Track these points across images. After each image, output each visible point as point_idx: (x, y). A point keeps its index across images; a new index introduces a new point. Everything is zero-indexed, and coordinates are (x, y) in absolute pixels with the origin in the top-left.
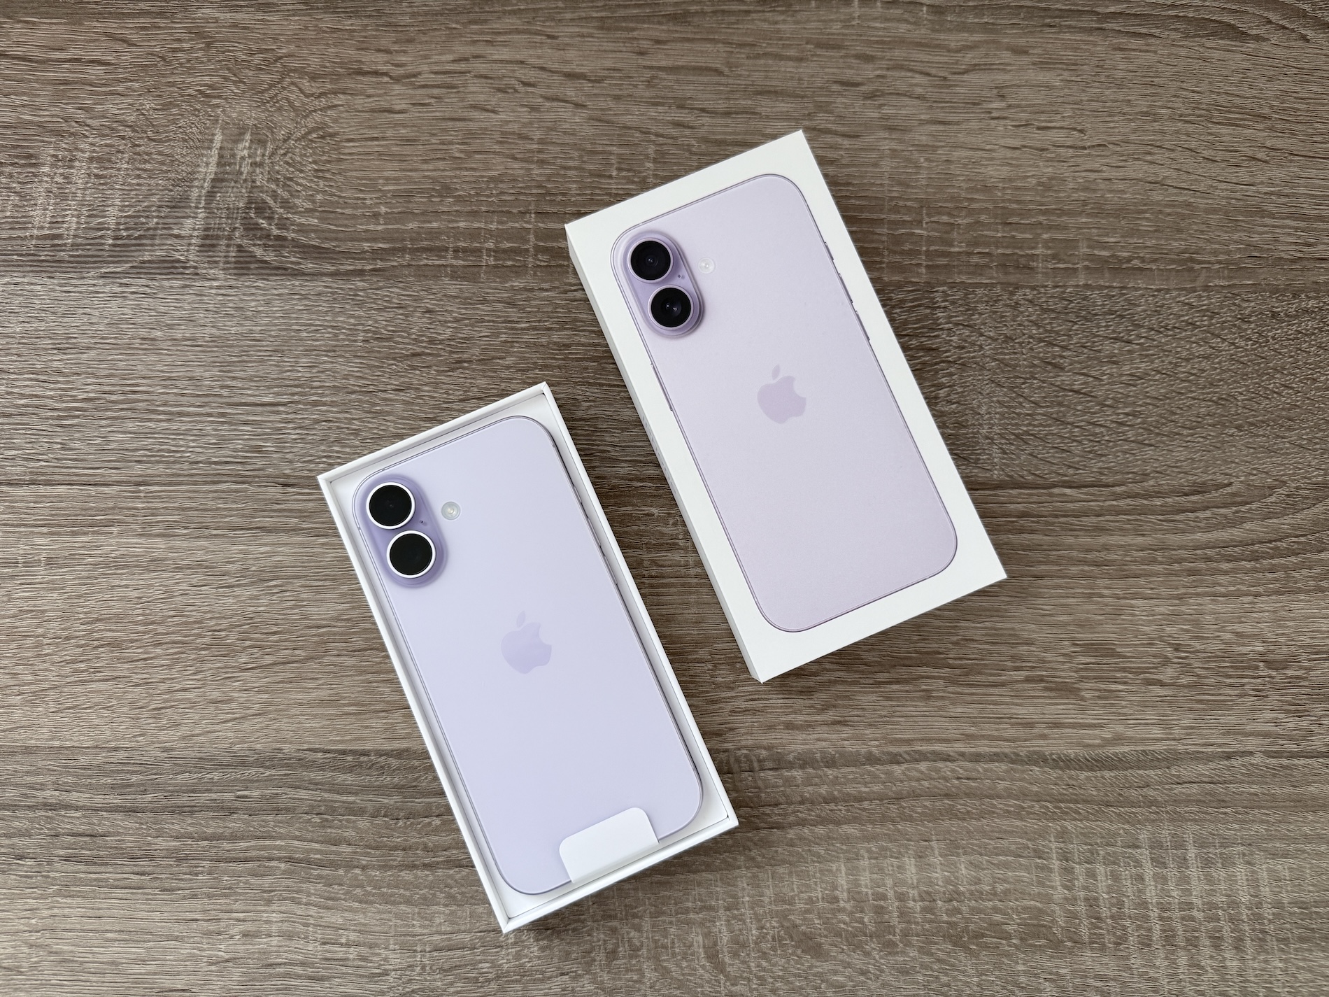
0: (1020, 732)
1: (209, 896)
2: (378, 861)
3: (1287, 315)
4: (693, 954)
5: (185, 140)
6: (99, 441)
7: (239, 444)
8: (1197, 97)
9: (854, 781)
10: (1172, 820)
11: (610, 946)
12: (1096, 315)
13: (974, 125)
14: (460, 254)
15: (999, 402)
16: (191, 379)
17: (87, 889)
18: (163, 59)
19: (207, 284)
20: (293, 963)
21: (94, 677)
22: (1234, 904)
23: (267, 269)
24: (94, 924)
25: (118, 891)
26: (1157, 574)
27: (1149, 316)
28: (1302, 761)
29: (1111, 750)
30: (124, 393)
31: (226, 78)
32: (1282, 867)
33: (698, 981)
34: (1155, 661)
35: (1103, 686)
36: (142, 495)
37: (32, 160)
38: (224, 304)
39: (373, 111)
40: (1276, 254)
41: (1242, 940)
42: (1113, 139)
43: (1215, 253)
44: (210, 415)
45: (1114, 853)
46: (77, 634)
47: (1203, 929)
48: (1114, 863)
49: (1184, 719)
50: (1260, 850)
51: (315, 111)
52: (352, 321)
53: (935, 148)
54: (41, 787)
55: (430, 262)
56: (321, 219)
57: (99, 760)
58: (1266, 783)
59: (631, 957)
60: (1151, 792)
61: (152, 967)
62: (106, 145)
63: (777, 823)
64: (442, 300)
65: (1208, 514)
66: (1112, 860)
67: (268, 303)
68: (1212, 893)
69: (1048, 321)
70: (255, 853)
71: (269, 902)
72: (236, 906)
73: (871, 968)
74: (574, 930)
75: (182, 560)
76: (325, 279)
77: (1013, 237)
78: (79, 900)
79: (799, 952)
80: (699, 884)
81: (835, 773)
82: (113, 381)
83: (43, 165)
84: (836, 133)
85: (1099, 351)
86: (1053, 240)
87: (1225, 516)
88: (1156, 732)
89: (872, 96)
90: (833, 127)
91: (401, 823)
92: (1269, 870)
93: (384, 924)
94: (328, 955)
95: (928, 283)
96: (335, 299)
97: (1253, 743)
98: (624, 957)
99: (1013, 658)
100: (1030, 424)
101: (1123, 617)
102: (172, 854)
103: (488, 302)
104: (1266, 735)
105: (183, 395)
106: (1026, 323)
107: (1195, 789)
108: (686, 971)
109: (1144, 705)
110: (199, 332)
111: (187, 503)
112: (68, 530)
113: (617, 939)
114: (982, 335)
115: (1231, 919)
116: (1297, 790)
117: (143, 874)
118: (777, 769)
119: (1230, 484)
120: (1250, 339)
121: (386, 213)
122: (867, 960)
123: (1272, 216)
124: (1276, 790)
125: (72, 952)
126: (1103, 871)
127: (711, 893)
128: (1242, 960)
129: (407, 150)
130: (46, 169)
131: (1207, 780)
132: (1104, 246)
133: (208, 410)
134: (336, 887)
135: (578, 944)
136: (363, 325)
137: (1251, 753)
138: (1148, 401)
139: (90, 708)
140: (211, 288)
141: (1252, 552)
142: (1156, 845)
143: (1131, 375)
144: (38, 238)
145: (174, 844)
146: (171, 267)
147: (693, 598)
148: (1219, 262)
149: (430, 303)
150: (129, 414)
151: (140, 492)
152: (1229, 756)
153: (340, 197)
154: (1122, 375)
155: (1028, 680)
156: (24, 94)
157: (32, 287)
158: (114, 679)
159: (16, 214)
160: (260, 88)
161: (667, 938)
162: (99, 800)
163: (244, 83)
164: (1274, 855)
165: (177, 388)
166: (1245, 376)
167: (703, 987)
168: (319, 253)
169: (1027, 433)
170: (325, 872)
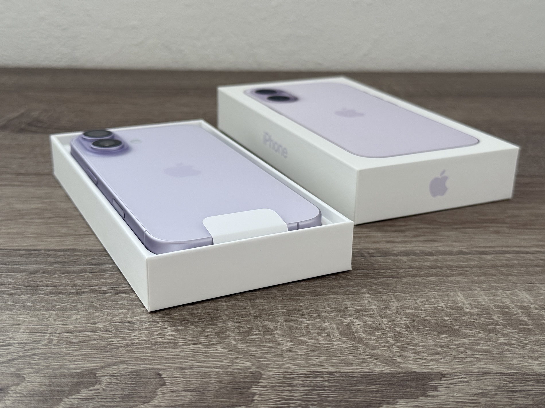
63: (392, 276)
73: (513, 342)
74: (208, 321)
79: (435, 333)
80: (327, 300)
98: (258, 334)
118: (385, 256)
122: (507, 338)
127: (341, 304)
135: (212, 328)
167: (341, 350)
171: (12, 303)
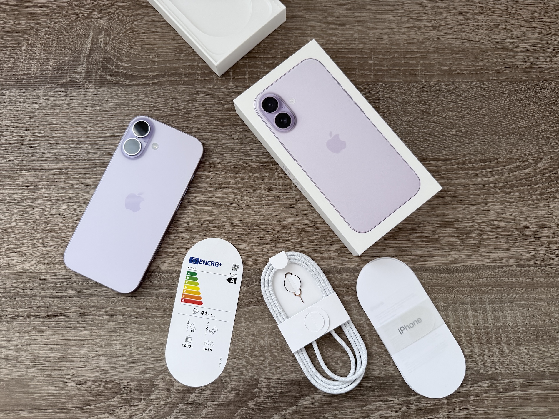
0: (416, 259)
1: (92, 330)
2: (159, 315)
3: (521, 90)
4: (285, 349)
5: (78, 35)
6: (46, 152)
7: (101, 152)
8: (482, 5)
9: (348, 279)
10: (479, 293)
11: (252, 347)
12: (443, 92)
13: (392, 19)
14: (187, 76)
15: (404, 128)
16: (82, 127)
17: (44, 328)
18: (70, 4)
19: (88, 90)
20: (126, 356)
21: (45, 245)
22: (506, 326)
23: (111, 84)
24: (47, 342)
25: (56, 329)
26: (471, 195)
27: (464, 92)
28: (532, 268)
29: (454, 265)
30: (56, 134)
31: (94, 11)
32: (525, 311)
33: (288, 360)
34: (471, 229)
35: (449, 240)
36: (64, 173)
37: (19, 45)
38: (95, 98)
39: (152, 21)
40: (516, 67)
41: (510, 341)
42: (448, 23)
43: (491, 66)
44: (90, 141)
45: (456, 307)
46: (39, 228)
47: (493, 337)
48: (456, 311)
49: (483, 252)
50: (516, 304)
51: (129, 22)
52: (145, 103)
53: (376, 29)
54: (25, 288)
55: (175, 79)
56: (133, 64)
57: (48, 277)
58: (518, 278)
59: (261, 351)
60: (470, 282)
61: (70, 358)
62: (48, 38)
64: (180, 94)
65: (491, 170)
66: (455, 310)
67: (112, 97)
68: (497, 322)
69: (423, 95)
70: (109, 313)
71: (116, 332)
72: (103, 334)
74: (238, 340)
75: (80, 198)
76: (134, 87)
77: (408, 63)
78: (41, 333)
79: (328, 348)
81: (341, 276)
82: (51, 129)
83: (23, 46)
84: (336, 24)
85: (445, 107)
86: (424, 63)
87: (498, 171)
88: (472, 258)
89: (350, 9)
90: (335, 22)
91: (168, 299)
92: (520, 312)
93: (161, 340)
94: (140, 353)
95: (375, 82)
96: (138, 95)
97: (511, 262)
98: (258, 351)
99: (412, 229)
100: (417, 136)
101: (457, 212)
102: (77, 313)
103: (198, 94)
104: (517, 258)
105: (79, 134)
106: (415, 96)
107: (488, 280)
108: (283, 356)
109: (467, 247)
110: (85, 109)
111: (81, 176)
112: (35, 187)
113: (255, 344)
114: (397, 101)
115: (505, 333)
116: (531, 280)
117: (66, 322)
119: (500, 158)
120: (506, 100)
121: (158, 61)
123: (513, 51)
124: (522, 280)
125: (38, 353)
126: (452, 315)
128: (510, 349)
129: (166, 36)
130: (24, 48)
131: (493, 276)
132: (445, 65)
133: (89, 139)
134: (142, 325)
136: (149, 104)
137: (511, 266)
138: (465, 126)
139: (44, 257)
140: (90, 92)
141: (510, 185)
142: (473, 303)
143: (458, 116)
144: (22, 75)
145: (79, 309)
146: (74, 84)
147: (283, 209)
148: (493, 70)
149: (175, 95)
150: (58, 142)
151: (63, 172)
152: (502, 267)
153: (140, 55)
154: (454, 116)
155: (418, 238)
156: (15, 19)
157: (20, 94)
158: (53, 245)
159: (13, 66)
160: (108, 14)
161: (275, 343)
162: (48, 293)
163: (101, 12)
164: (522, 306)
165: (77, 131)
166: (504, 115)
167: (290, 363)
168: (132, 77)
169: (416, 140)
170: (138, 320)
171: (155, 326)
